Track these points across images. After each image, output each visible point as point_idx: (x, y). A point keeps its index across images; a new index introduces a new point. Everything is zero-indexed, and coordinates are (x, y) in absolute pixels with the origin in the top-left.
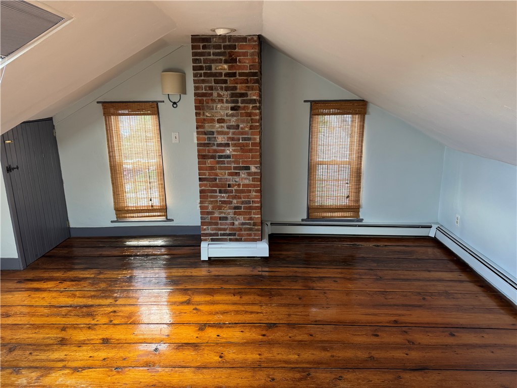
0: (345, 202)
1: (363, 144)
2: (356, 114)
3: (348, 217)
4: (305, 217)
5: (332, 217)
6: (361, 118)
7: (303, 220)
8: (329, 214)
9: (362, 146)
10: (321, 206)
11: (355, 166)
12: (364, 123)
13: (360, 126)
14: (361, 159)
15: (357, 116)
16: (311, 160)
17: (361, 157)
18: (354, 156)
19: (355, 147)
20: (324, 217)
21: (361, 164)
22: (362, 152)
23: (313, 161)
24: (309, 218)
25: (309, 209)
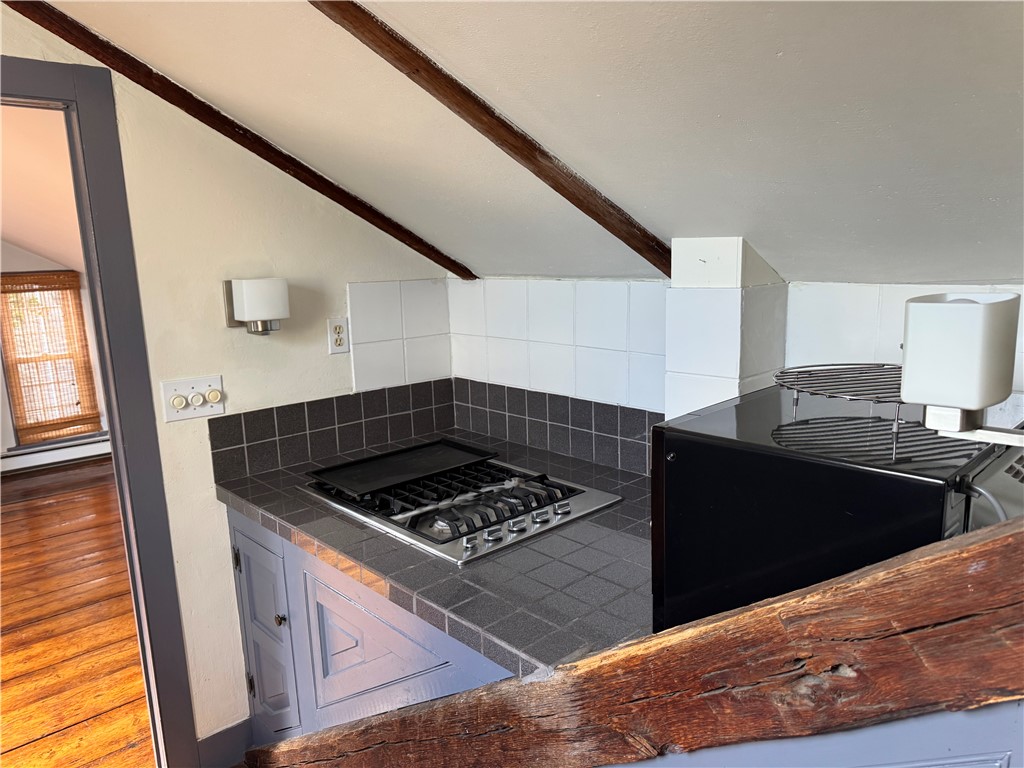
0: (75, 411)
1: (86, 328)
2: (66, 289)
3: (85, 432)
4: (13, 444)
5: (60, 436)
6: (75, 294)
7: (9, 450)
8: (53, 434)
9: (84, 331)
10: (38, 423)
11: (80, 359)
12: (80, 300)
13: (76, 304)
14: (87, 349)
15: (68, 291)
16: (6, 357)
17: (87, 345)
18: (77, 346)
19: (76, 334)
20: (45, 439)
21: (88, 355)
22: (86, 339)
23: (9, 359)
24: (20, 445)
25: (17, 431)
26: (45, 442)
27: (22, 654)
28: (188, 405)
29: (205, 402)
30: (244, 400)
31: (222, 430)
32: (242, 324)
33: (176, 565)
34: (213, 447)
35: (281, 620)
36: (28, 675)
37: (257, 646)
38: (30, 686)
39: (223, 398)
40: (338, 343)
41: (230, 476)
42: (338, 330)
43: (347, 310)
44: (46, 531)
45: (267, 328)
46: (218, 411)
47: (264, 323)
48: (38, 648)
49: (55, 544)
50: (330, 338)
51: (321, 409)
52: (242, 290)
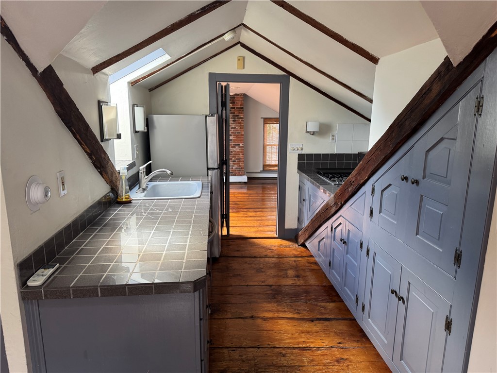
7: (261, 171)
10: (269, 164)
23: (265, 144)
24: (263, 170)
25: (263, 166)
26: (270, 170)
27: (255, 213)
28: (294, 150)
29: (298, 150)
30: (307, 151)
31: (301, 157)
32: (309, 132)
33: (287, 186)
34: (298, 161)
35: (304, 200)
36: (256, 216)
37: (300, 209)
38: (255, 218)
39: (302, 149)
40: (333, 139)
41: (301, 168)
42: (333, 136)
43: (336, 131)
44: (266, 192)
45: (314, 133)
46: (300, 152)
47: (313, 132)
48: (258, 213)
49: (267, 195)
50: (331, 138)
51: (325, 156)
52: (309, 123)
